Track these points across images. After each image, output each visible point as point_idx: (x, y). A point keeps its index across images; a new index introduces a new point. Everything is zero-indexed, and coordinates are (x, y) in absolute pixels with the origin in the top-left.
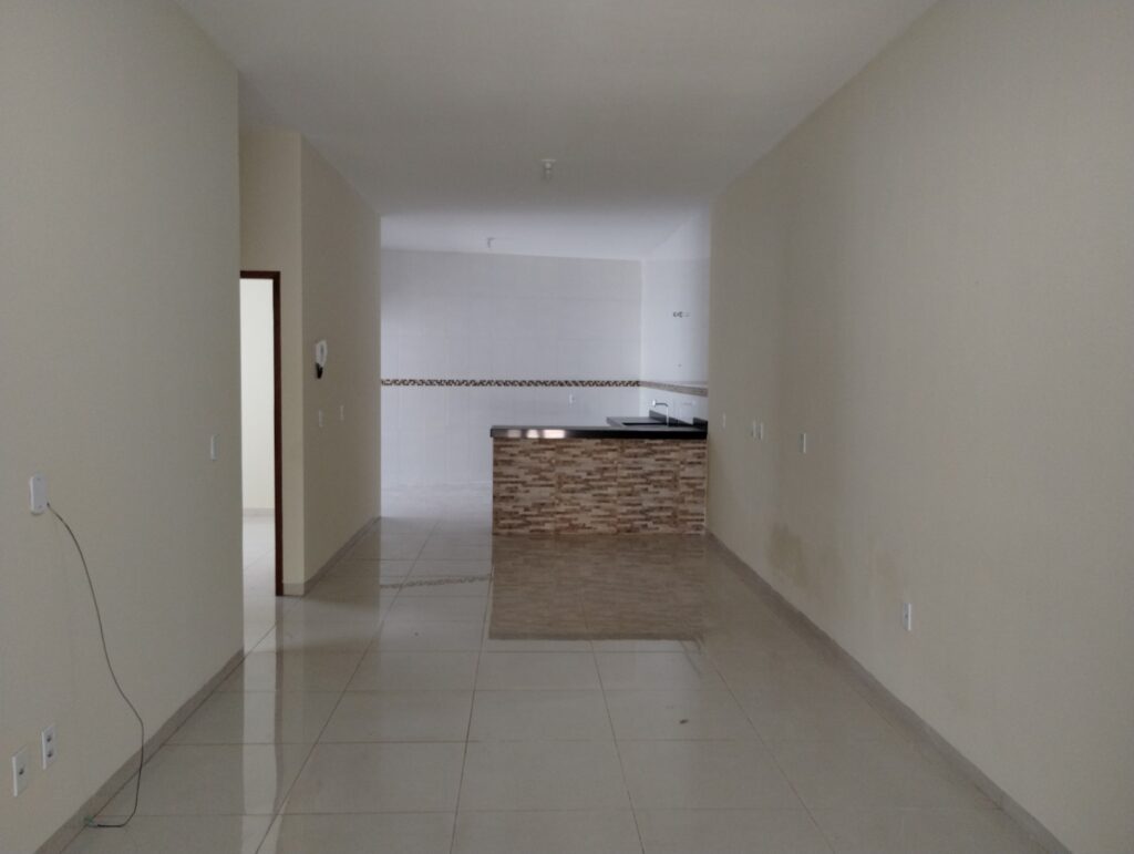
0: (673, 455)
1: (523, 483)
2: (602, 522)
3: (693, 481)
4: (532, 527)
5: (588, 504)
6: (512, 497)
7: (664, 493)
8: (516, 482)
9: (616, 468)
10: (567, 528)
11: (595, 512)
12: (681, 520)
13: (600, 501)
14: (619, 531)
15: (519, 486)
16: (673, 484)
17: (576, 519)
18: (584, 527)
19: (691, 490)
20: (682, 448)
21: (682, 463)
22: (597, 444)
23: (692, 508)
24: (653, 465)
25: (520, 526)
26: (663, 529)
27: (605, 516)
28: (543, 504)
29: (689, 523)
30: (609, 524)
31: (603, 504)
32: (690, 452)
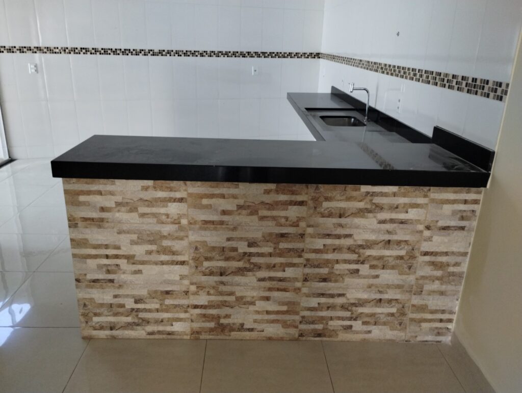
0: (412, 214)
1: (130, 258)
2: (273, 321)
3: (444, 259)
4: (150, 328)
5: (250, 294)
6: (112, 281)
7: (388, 276)
8: (117, 257)
9: (302, 236)
10: (211, 330)
11: (261, 305)
12: (412, 320)
13: (270, 289)
14: (301, 335)
15: (122, 263)
16: (407, 263)
17: (227, 316)
18: (241, 328)
19: (439, 273)
20: (433, 201)
21: (428, 228)
22: (267, 192)
23: (434, 302)
24: (373, 231)
25: (129, 326)
26: (378, 333)
27: (278, 312)
28: (167, 293)
29: (425, 325)
30: (285, 325)
31: (276, 294)
32: (447, 209)
